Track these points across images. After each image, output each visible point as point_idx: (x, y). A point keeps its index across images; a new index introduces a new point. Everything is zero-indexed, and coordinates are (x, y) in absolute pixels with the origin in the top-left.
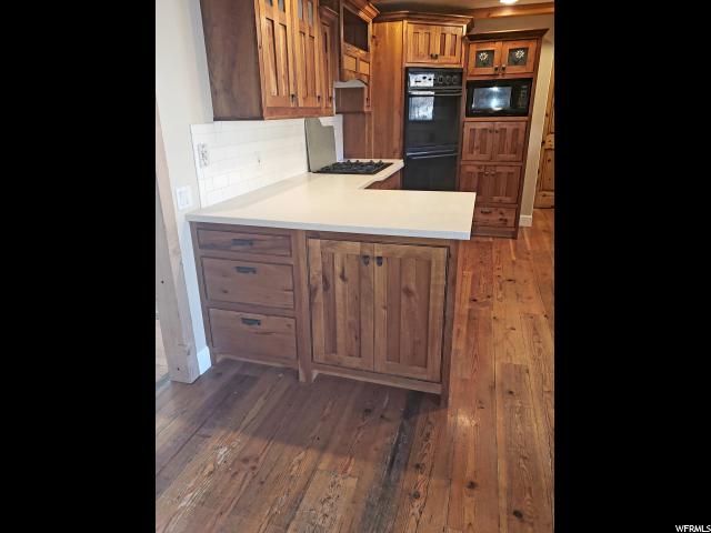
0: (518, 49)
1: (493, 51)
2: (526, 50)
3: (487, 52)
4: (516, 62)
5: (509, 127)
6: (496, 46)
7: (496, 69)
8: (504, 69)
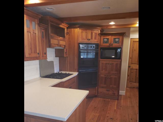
0: (116, 38)
1: (109, 38)
2: (119, 39)
3: (107, 39)
4: (116, 42)
5: (115, 63)
6: (109, 37)
7: (110, 44)
8: (112, 44)
